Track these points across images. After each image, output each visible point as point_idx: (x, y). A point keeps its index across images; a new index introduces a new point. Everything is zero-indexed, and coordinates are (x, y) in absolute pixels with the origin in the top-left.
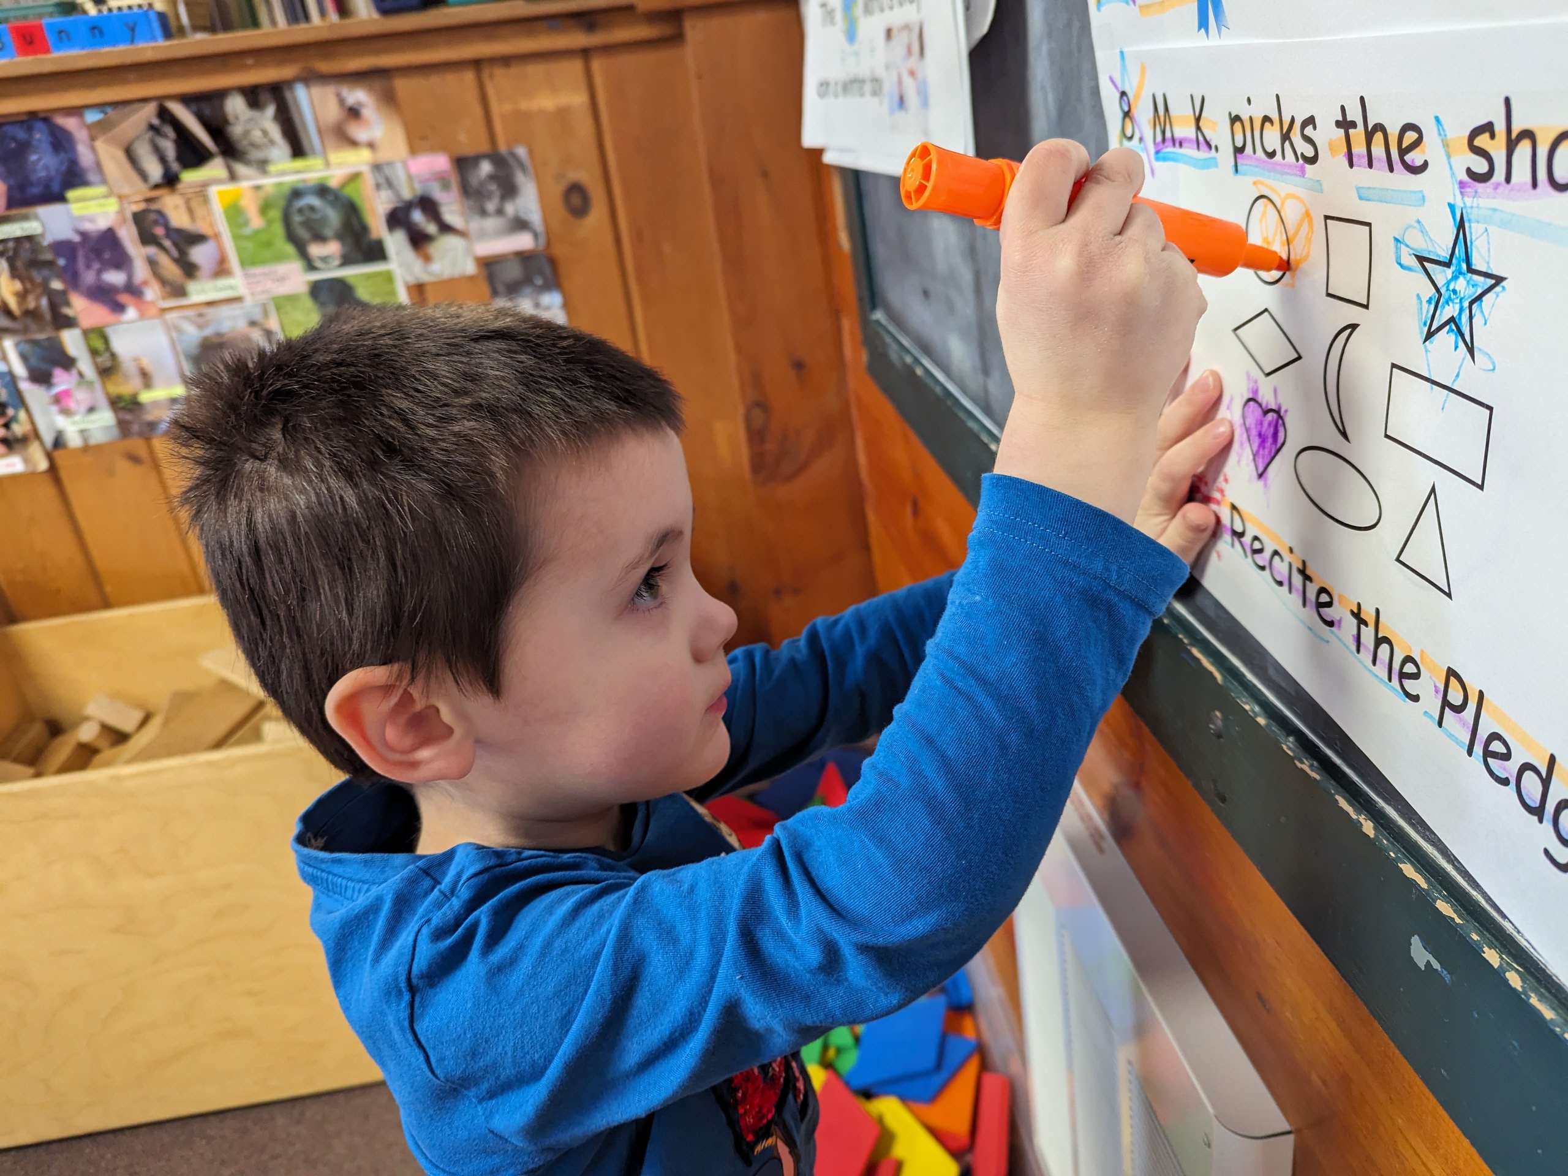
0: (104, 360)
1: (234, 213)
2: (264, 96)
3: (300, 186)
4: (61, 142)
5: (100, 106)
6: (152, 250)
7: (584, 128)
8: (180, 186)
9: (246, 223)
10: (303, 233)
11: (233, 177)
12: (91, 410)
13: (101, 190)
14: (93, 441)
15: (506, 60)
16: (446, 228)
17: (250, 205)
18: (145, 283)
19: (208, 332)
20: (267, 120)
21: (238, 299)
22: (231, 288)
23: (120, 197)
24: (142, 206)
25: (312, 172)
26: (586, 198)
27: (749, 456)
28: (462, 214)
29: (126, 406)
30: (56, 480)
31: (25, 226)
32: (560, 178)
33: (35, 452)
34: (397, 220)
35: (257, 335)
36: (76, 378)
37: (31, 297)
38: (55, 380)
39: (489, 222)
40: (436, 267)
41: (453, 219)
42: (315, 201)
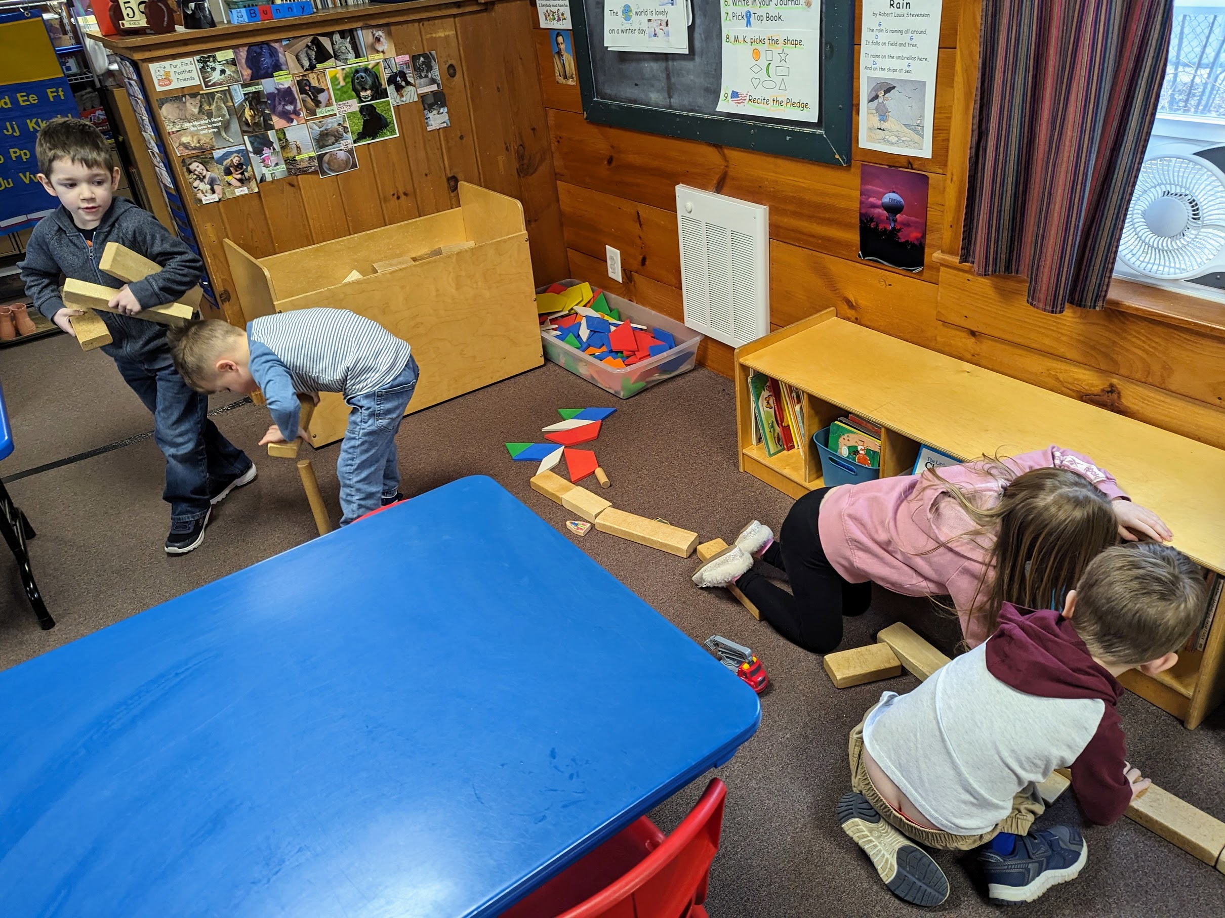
0: (283, 143)
1: (334, 79)
2: (347, 34)
3: (358, 68)
4: (273, 53)
5: (288, 39)
6: (304, 95)
7: (454, 44)
8: (316, 70)
9: (339, 83)
10: (359, 88)
14: (276, 178)
15: (428, 19)
16: (408, 83)
17: (340, 76)
19: (323, 129)
20: (347, 43)
21: (335, 115)
22: (332, 110)
23: (293, 75)
24: (301, 78)
25: (362, 63)
26: (455, 70)
27: (518, 166)
28: (414, 77)
29: (290, 162)
30: (260, 197)
31: (257, 87)
32: (446, 62)
33: (253, 184)
34: (392, 80)
35: (341, 129)
36: (272, 151)
37: (257, 117)
38: (264, 152)
39: (422, 80)
40: (404, 99)
41: (410, 80)
42: (363, 74)
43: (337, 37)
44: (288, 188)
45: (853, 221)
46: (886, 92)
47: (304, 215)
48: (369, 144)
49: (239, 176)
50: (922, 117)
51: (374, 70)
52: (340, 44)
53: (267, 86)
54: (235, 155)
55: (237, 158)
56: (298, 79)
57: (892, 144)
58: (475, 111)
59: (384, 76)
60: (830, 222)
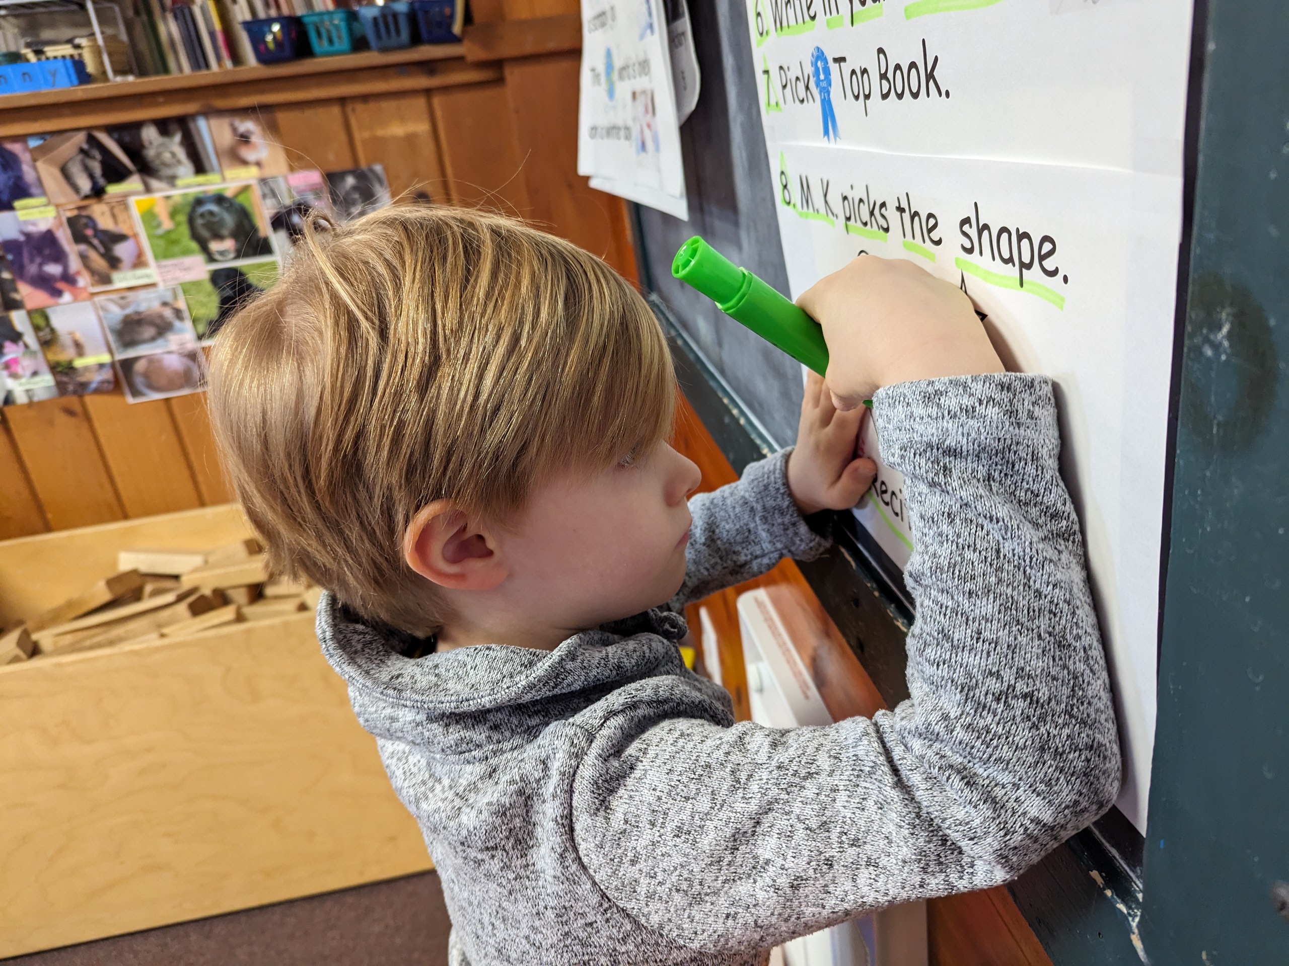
0: (45, 334)
1: (150, 217)
2: (173, 127)
3: (202, 195)
4: (10, 163)
5: (41, 135)
6: (83, 247)
7: (427, 149)
8: (106, 197)
9: (159, 225)
10: (205, 233)
11: (148, 190)
12: (35, 374)
13: (42, 200)
14: (36, 399)
15: (365, 98)
17: (162, 212)
18: (78, 273)
19: (129, 311)
20: (175, 145)
21: (153, 285)
22: (148, 276)
24: (75, 213)
25: (211, 184)
28: (331, 216)
29: (63, 371)
32: (409, 188)
34: (280, 222)
35: (168, 313)
36: (22, 348)
38: (6, 351)
42: (214, 208)
44: (62, 419)
59: (264, 211)
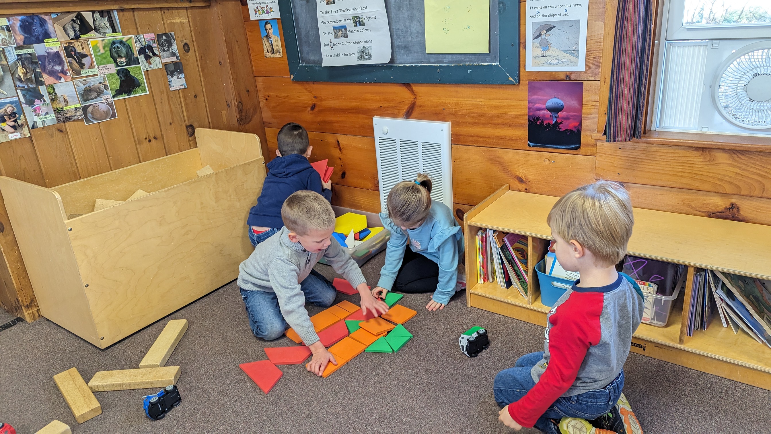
0: (53, 96)
1: (95, 48)
3: (115, 40)
4: (43, 23)
5: (57, 13)
6: (71, 59)
7: (187, 28)
9: (99, 51)
10: (116, 56)
11: (96, 37)
12: (47, 114)
14: (46, 125)
15: (168, 9)
16: (155, 54)
17: (100, 45)
20: (105, 21)
21: (97, 75)
22: (94, 71)
23: (61, 42)
24: (67, 45)
25: (119, 36)
26: (188, 47)
27: (238, 117)
28: (158, 50)
29: (59, 112)
30: (32, 141)
31: (29, 50)
32: (182, 41)
33: (26, 130)
34: (142, 51)
35: (101, 86)
36: (43, 102)
37: (28, 74)
38: (35, 103)
39: (165, 53)
40: (152, 66)
41: (156, 52)
42: (119, 46)
43: (97, 15)
44: (57, 134)
45: (522, 122)
46: (547, 31)
47: (72, 155)
48: (125, 99)
49: (13, 124)
50: (577, 44)
51: (128, 42)
52: (99, 21)
53: (38, 49)
54: (9, 105)
55: (10, 108)
56: (65, 45)
57: (554, 65)
58: (204, 77)
59: (136, 48)
60: (503, 125)
